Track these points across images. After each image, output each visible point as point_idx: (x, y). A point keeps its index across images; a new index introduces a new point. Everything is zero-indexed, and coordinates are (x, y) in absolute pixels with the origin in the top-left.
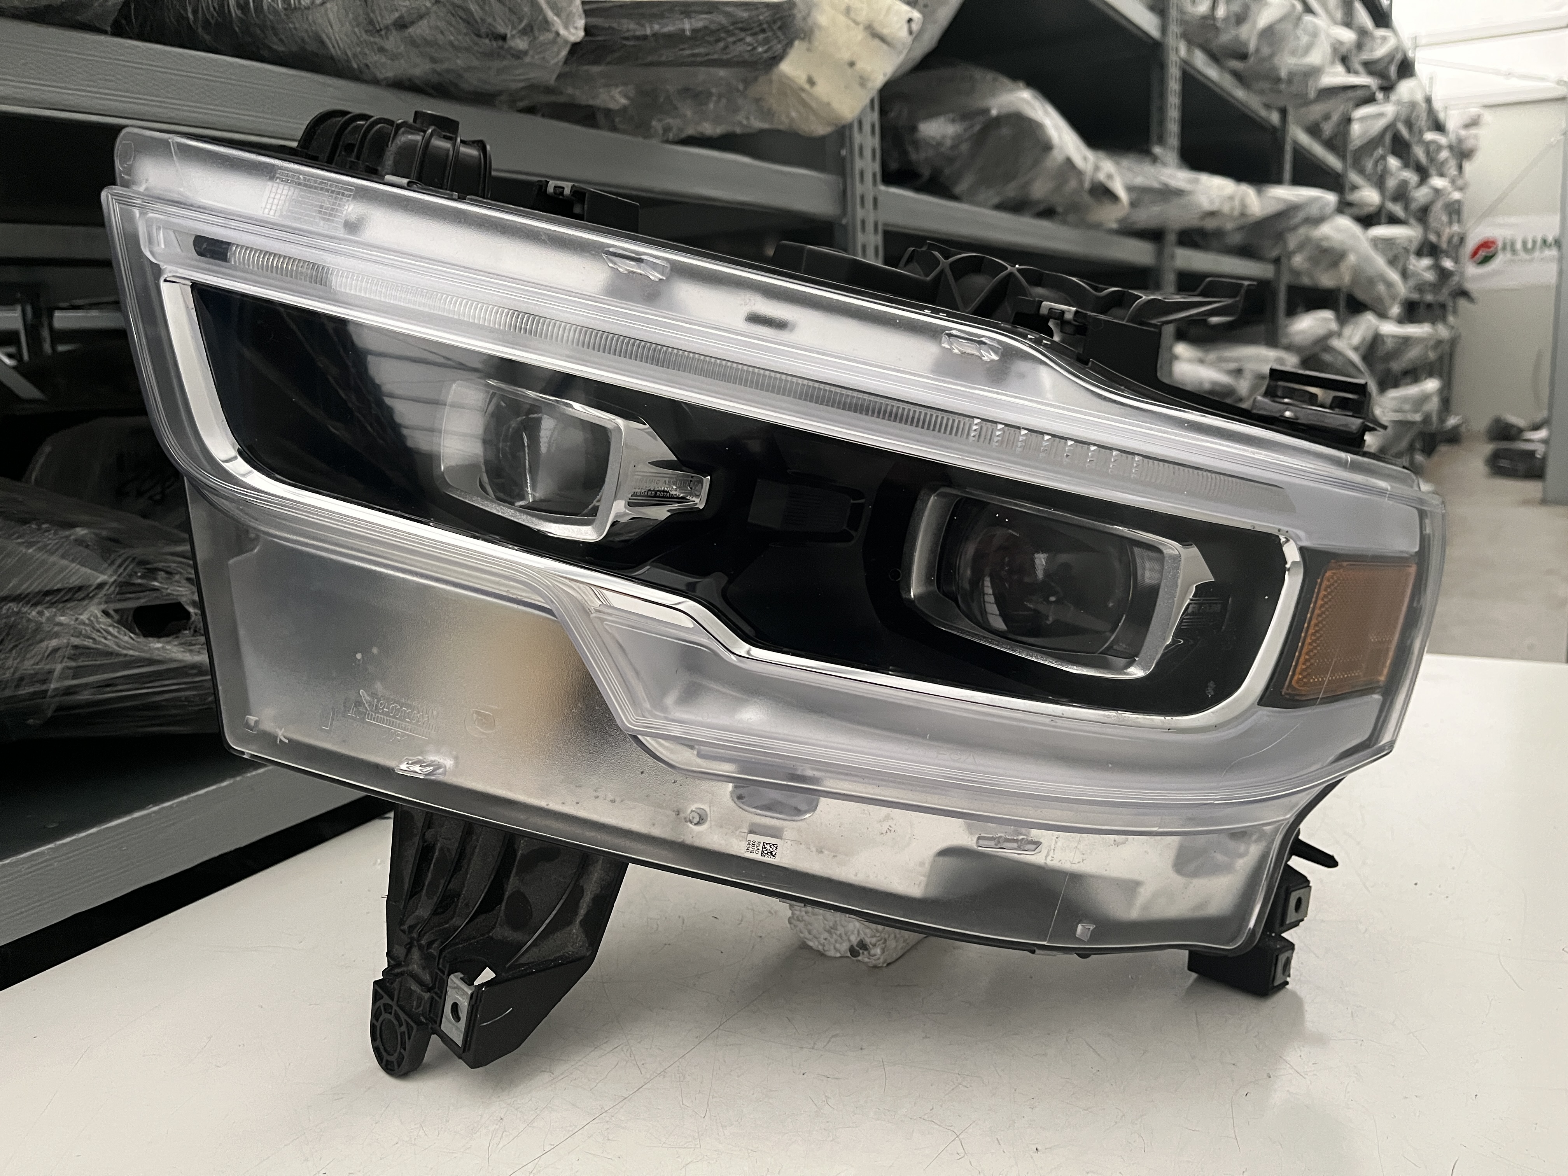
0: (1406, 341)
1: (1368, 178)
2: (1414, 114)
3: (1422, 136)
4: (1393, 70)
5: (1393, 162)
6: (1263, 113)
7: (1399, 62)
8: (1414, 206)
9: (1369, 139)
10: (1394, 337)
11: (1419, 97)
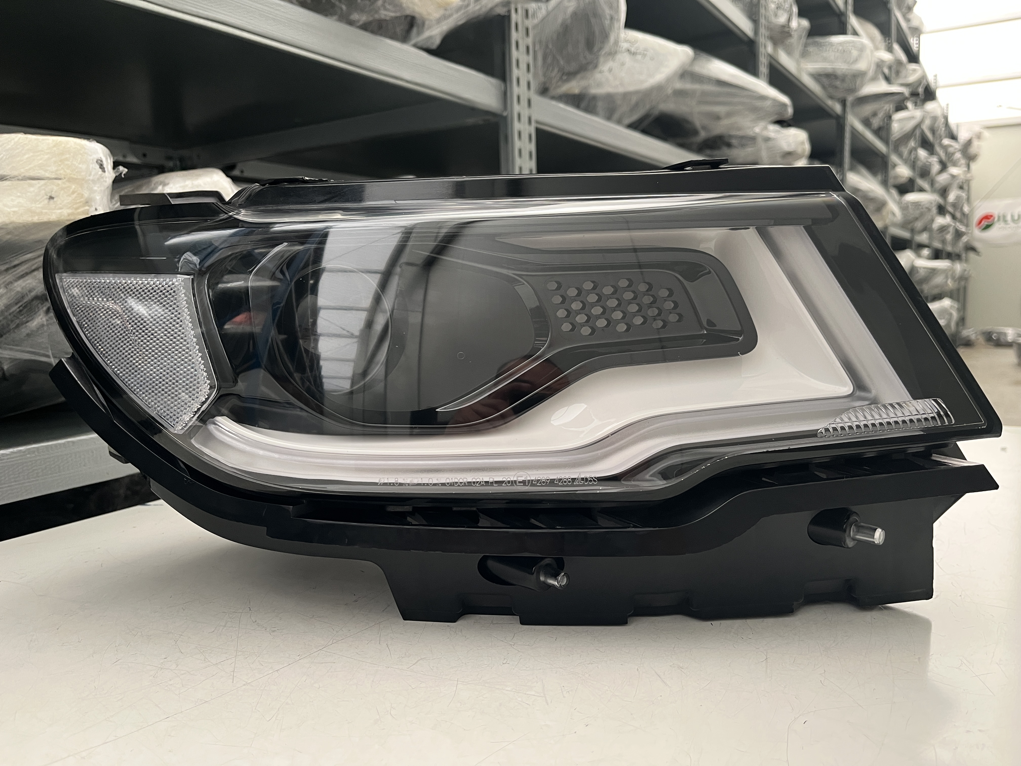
0: (933, 272)
1: (906, 161)
2: (936, 125)
3: (942, 140)
4: (921, 90)
5: (922, 153)
6: (830, 103)
7: (925, 87)
8: (937, 186)
9: (905, 133)
10: (924, 268)
11: (939, 113)
